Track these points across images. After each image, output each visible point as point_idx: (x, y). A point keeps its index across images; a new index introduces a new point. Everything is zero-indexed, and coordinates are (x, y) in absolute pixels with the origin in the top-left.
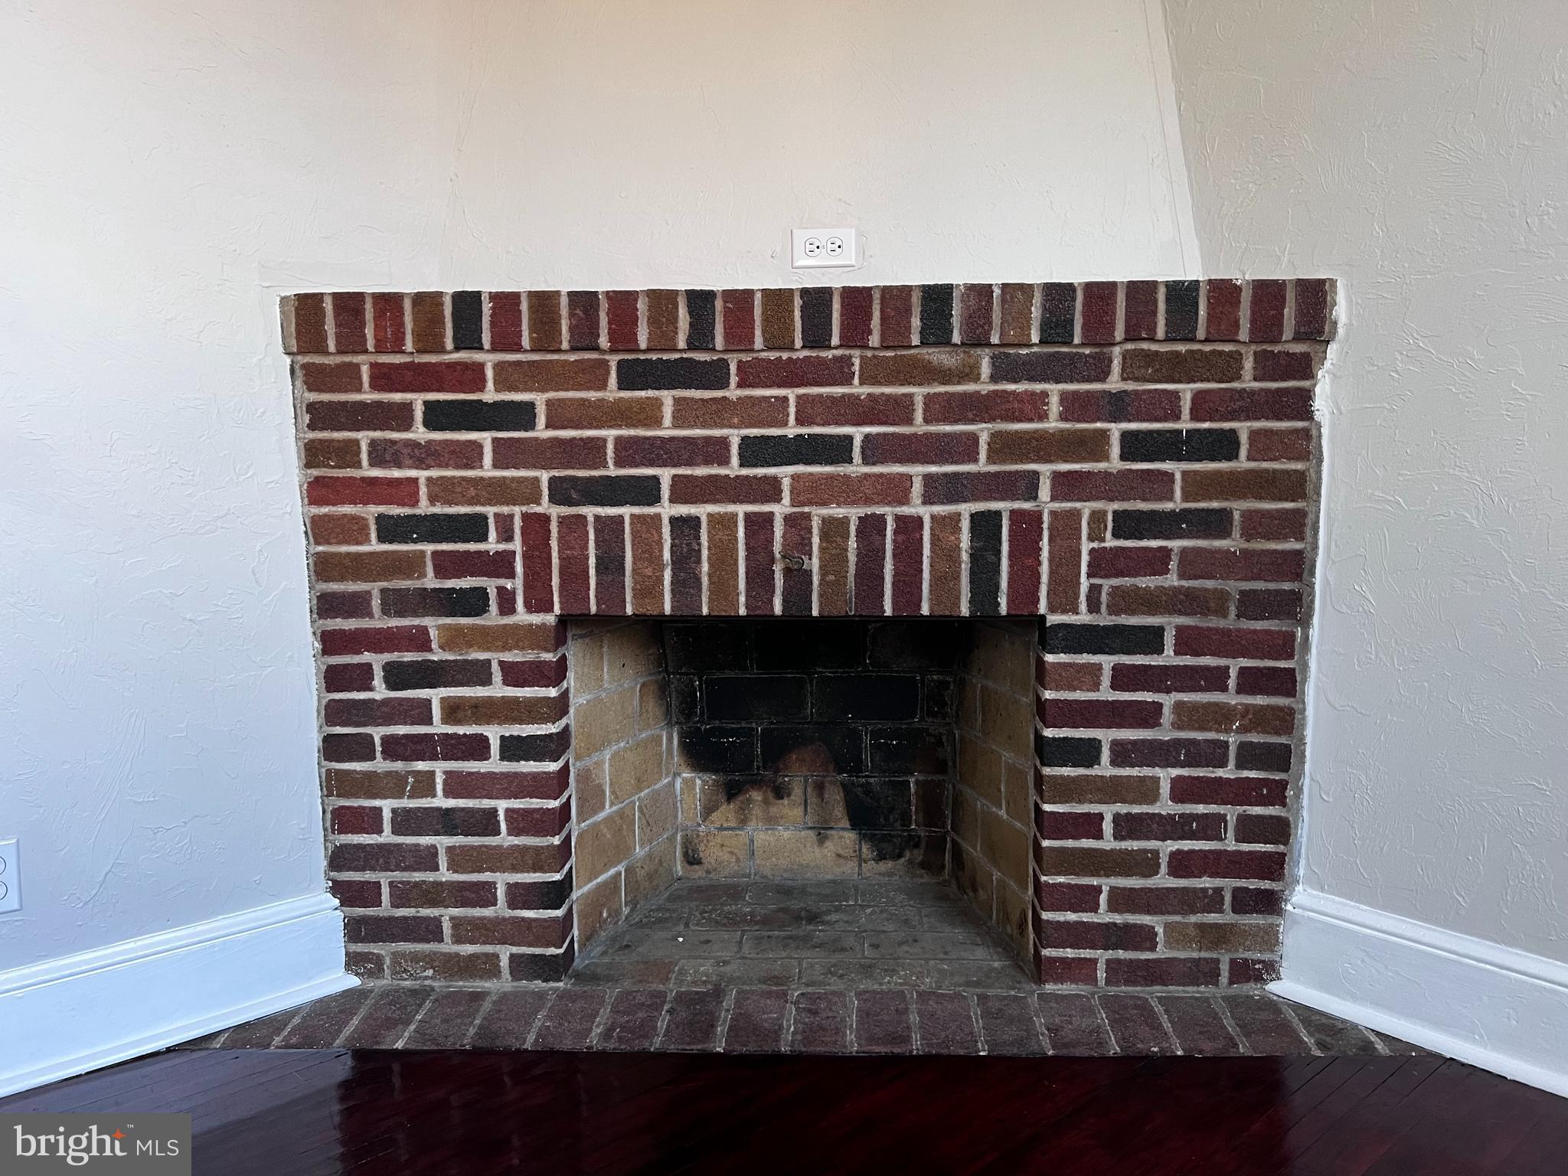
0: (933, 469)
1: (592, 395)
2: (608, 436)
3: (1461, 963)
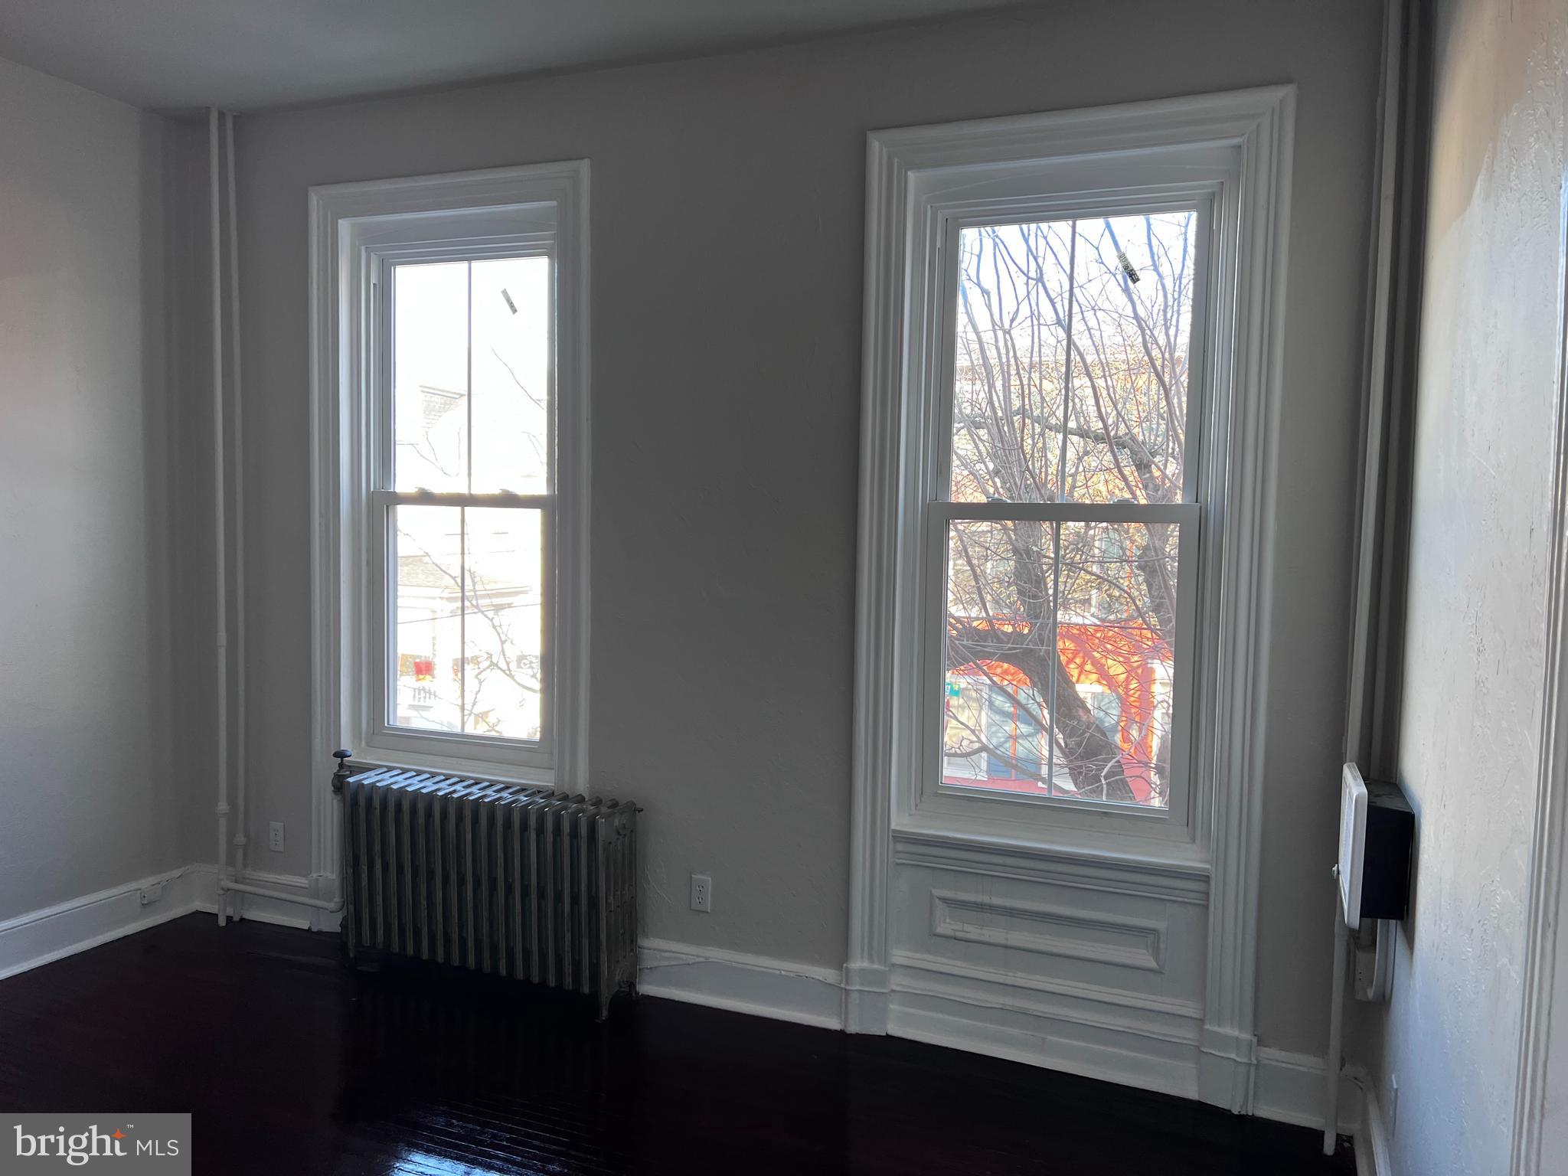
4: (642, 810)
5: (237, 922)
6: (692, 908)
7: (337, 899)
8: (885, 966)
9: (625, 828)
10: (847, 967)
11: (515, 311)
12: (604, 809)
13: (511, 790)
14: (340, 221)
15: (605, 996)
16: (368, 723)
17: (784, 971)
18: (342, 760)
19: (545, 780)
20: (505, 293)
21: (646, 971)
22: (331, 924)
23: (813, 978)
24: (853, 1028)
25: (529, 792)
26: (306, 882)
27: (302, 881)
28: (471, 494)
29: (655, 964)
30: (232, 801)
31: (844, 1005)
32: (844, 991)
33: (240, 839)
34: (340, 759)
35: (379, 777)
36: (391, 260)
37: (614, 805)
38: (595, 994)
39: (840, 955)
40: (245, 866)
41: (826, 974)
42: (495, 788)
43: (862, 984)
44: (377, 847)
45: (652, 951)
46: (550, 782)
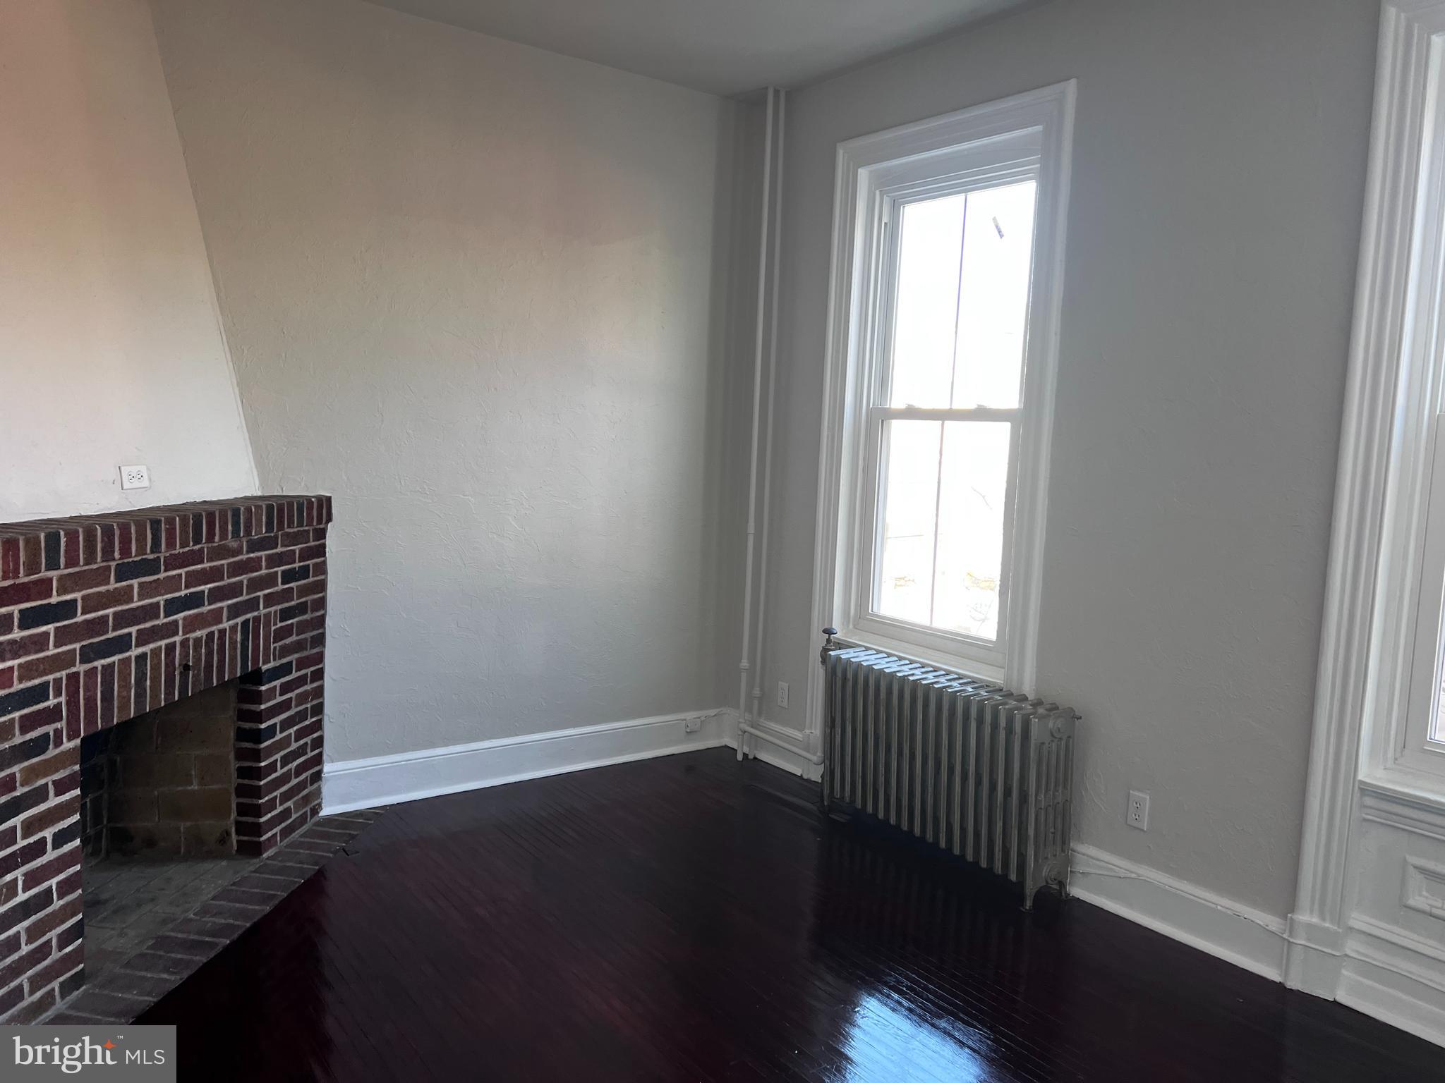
0: (230, 602)
1: (102, 589)
2: (109, 613)
3: (394, 766)
4: (1081, 718)
5: (751, 760)
6: (1128, 823)
7: (820, 754)
8: (1339, 927)
9: (1059, 730)
10: (1291, 918)
11: (1001, 236)
12: (1041, 711)
13: (961, 681)
14: (860, 170)
15: (1030, 888)
16: (856, 610)
17: (1222, 906)
18: (829, 637)
19: (994, 676)
20: (994, 219)
21: (1080, 875)
22: (815, 774)
23: (1252, 921)
24: (1294, 984)
25: (976, 685)
26: (801, 736)
27: (798, 735)
28: (951, 408)
29: (1088, 870)
30: (752, 661)
31: (1285, 957)
32: (1286, 943)
33: (757, 692)
34: (827, 635)
35: (856, 654)
36: (900, 200)
37: (1054, 708)
38: (1021, 884)
39: (1287, 904)
40: (760, 714)
41: (1272, 922)
42: (948, 677)
43: (1309, 940)
44: (849, 714)
45: (1085, 857)
46: (999, 680)
